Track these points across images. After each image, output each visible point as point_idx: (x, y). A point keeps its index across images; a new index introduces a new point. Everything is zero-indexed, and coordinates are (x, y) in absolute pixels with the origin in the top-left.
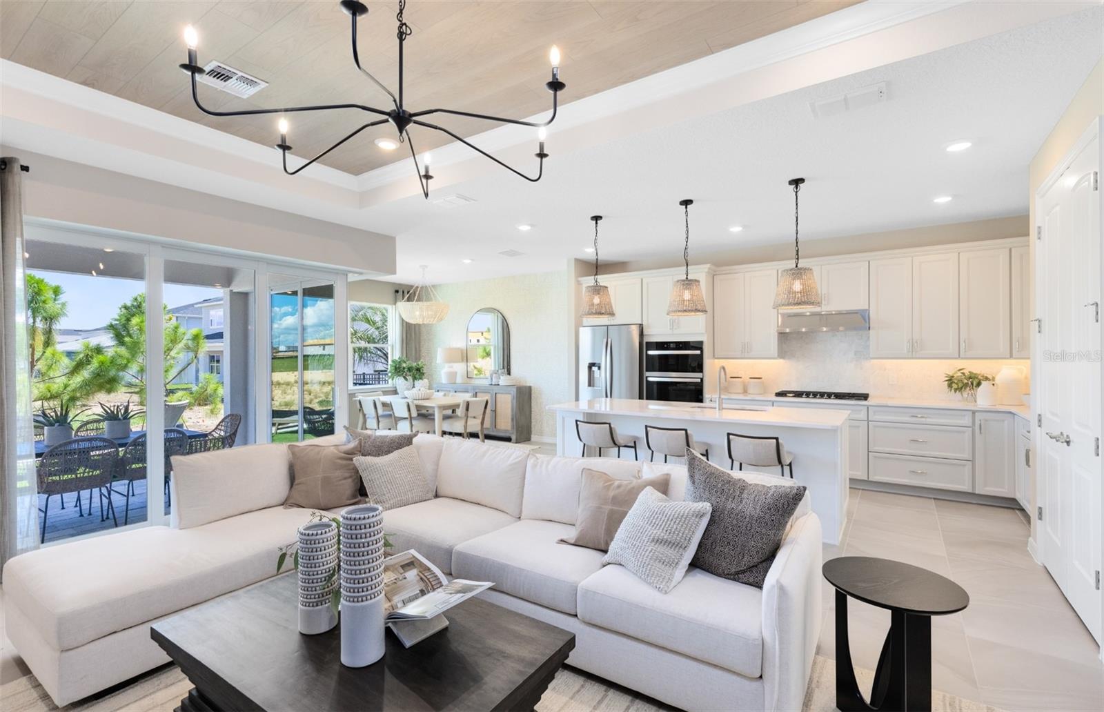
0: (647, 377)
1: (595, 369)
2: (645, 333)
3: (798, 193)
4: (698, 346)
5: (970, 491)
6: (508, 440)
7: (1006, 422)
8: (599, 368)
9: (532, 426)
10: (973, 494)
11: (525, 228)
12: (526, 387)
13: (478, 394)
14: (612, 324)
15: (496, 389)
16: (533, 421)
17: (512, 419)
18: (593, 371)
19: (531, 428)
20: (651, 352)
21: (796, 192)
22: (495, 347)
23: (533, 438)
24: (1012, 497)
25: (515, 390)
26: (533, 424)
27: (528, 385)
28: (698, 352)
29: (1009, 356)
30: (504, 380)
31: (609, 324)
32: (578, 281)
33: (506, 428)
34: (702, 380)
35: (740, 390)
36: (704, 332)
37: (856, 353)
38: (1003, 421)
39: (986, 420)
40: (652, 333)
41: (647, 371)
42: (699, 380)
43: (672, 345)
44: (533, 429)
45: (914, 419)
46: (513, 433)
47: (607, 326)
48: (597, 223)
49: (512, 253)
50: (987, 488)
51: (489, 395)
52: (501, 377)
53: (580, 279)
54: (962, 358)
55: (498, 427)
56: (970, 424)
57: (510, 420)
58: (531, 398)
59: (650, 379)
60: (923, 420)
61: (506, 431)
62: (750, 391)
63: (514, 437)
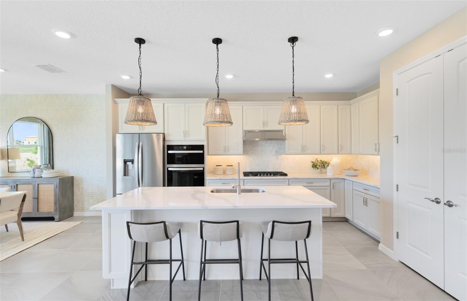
0: (168, 168)
1: (129, 164)
2: (166, 139)
3: (294, 47)
4: (201, 147)
5: (329, 216)
6: (51, 219)
7: (342, 183)
8: (133, 163)
9: (75, 206)
10: (331, 217)
11: (63, 35)
12: (68, 178)
13: (19, 186)
14: (142, 132)
15: (38, 181)
16: (75, 202)
17: (55, 204)
18: (128, 165)
19: (73, 207)
20: (170, 152)
21: (293, 47)
22: (42, 147)
23: (76, 214)
24: (344, 216)
25: (58, 181)
26: (75, 203)
27: (71, 175)
28: (201, 152)
29: (337, 153)
30: (46, 174)
31: (140, 133)
32: (114, 101)
33: (49, 211)
34: (204, 168)
35: (221, 173)
36: (205, 139)
37: (276, 152)
38: (341, 182)
39: (335, 183)
40: (171, 140)
41: (168, 163)
42: (202, 169)
43: (185, 148)
44: (75, 208)
45: (309, 184)
46: (56, 214)
47: (139, 134)
48: (140, 46)
49: (50, 69)
50: (335, 214)
51: (31, 187)
52: (44, 171)
53: (116, 100)
54: (322, 154)
55: (40, 210)
56: (329, 185)
57: (53, 204)
58: (73, 185)
59: (170, 169)
60: (312, 184)
61: (49, 213)
62: (228, 173)
63: (57, 217)
